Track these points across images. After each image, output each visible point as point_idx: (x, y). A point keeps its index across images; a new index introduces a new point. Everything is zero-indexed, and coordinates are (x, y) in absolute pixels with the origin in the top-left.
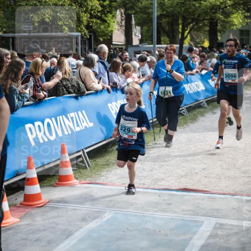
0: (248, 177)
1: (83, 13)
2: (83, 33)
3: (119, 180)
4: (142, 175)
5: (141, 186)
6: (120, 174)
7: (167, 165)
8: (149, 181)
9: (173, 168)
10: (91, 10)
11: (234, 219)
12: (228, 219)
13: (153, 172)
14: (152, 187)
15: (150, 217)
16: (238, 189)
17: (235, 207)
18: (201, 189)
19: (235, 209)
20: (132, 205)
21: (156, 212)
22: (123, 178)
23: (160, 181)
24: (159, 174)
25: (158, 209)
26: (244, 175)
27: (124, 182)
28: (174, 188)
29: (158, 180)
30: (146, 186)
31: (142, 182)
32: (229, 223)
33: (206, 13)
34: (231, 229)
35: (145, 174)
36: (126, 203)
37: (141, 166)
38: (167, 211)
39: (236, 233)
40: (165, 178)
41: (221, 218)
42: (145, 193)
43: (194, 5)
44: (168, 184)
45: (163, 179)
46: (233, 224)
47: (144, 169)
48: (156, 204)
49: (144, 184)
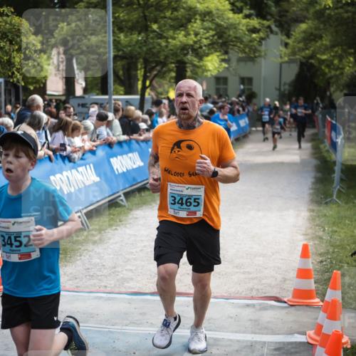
0: (244, 273)
1: (15, 53)
2: (15, 79)
3: (71, 282)
4: (101, 273)
5: (102, 289)
6: (71, 274)
7: (135, 259)
8: (112, 282)
9: (143, 263)
10: (26, 49)
11: (232, 332)
12: (223, 331)
13: (117, 269)
14: (117, 290)
15: (119, 333)
16: (233, 290)
17: (232, 315)
18: (184, 291)
19: (231, 318)
20: (92, 317)
21: (126, 325)
22: (76, 278)
23: (128, 282)
24: (124, 272)
25: (128, 322)
26: (238, 271)
27: (78, 285)
28: (147, 291)
29: (125, 280)
30: (108, 289)
31: (103, 284)
32: (226, 337)
33: (175, 54)
34: (230, 345)
35: (105, 272)
36: (84, 314)
37: (98, 261)
38: (141, 324)
39: (237, 351)
40: (134, 277)
41: (216, 331)
42: (109, 299)
43: (159, 45)
44: (138, 285)
45: (132, 279)
46: (231, 338)
47: (104, 265)
48: (126, 314)
49: (106, 287)
